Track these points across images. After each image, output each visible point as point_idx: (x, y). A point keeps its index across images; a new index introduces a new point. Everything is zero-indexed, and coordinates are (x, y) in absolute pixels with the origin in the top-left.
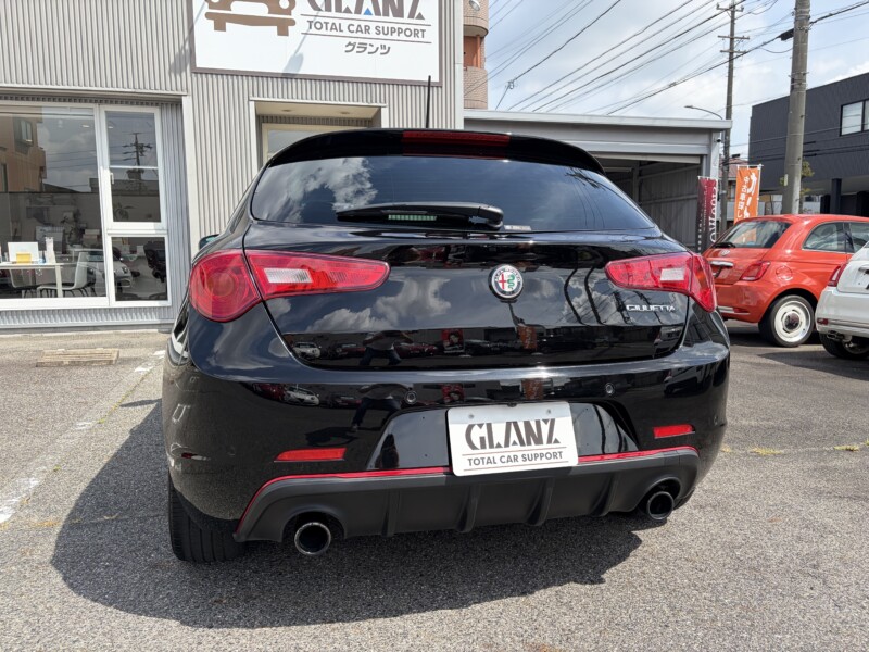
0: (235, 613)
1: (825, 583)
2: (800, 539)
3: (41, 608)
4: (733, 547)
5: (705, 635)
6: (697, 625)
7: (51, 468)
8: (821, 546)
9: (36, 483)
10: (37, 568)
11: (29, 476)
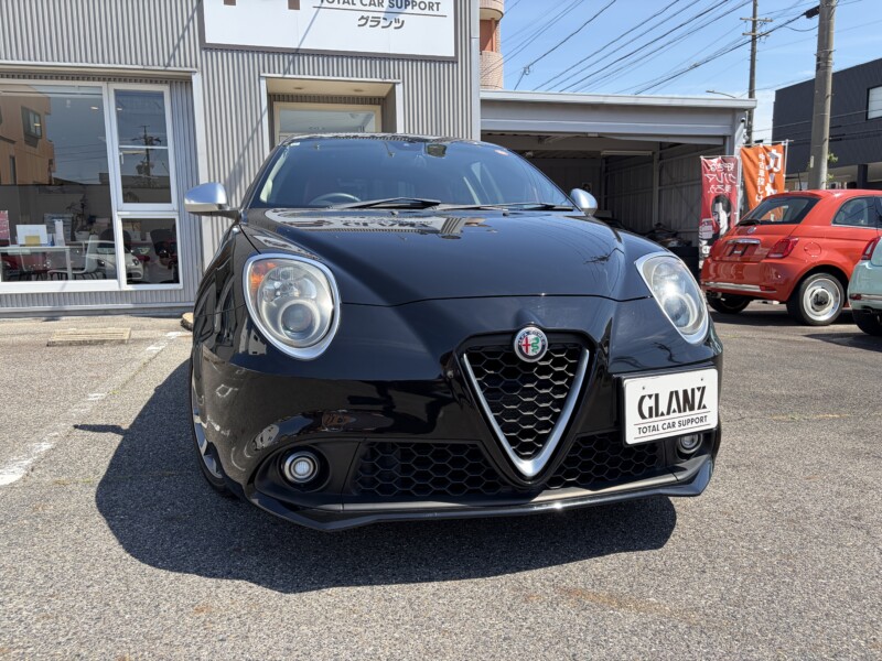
0: (254, 560)
1: (868, 533)
2: (839, 494)
3: (53, 556)
4: (770, 502)
5: (745, 580)
6: (736, 571)
7: (62, 433)
8: (862, 501)
9: (48, 446)
10: (49, 521)
11: (41, 441)
